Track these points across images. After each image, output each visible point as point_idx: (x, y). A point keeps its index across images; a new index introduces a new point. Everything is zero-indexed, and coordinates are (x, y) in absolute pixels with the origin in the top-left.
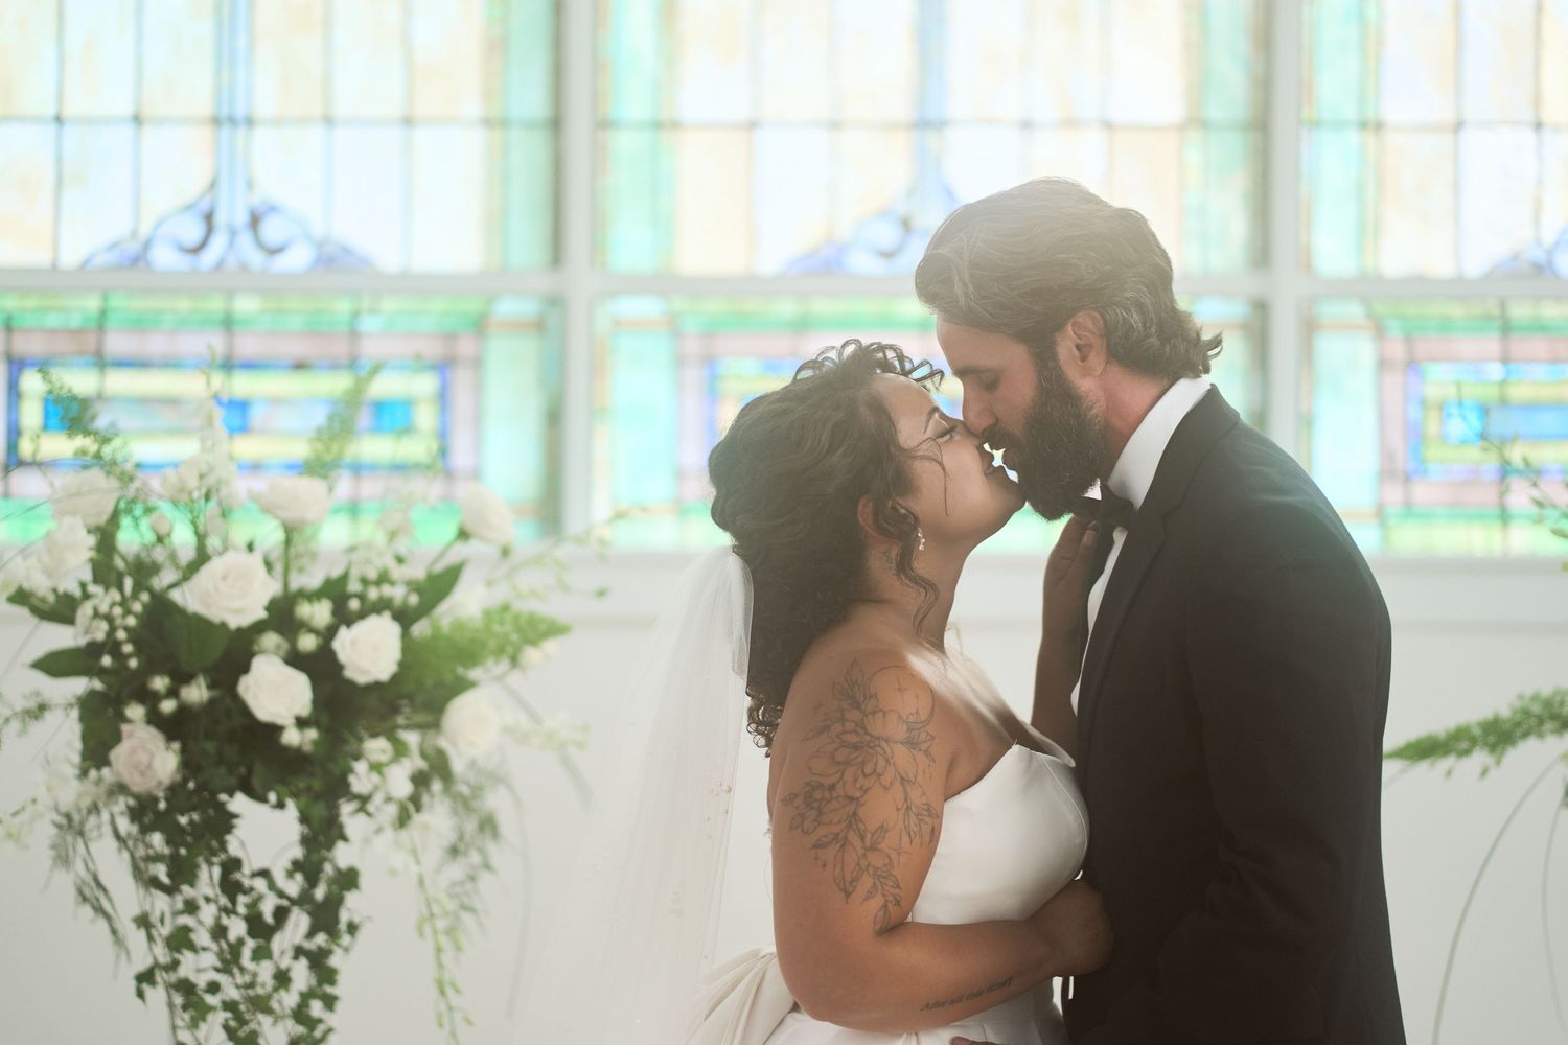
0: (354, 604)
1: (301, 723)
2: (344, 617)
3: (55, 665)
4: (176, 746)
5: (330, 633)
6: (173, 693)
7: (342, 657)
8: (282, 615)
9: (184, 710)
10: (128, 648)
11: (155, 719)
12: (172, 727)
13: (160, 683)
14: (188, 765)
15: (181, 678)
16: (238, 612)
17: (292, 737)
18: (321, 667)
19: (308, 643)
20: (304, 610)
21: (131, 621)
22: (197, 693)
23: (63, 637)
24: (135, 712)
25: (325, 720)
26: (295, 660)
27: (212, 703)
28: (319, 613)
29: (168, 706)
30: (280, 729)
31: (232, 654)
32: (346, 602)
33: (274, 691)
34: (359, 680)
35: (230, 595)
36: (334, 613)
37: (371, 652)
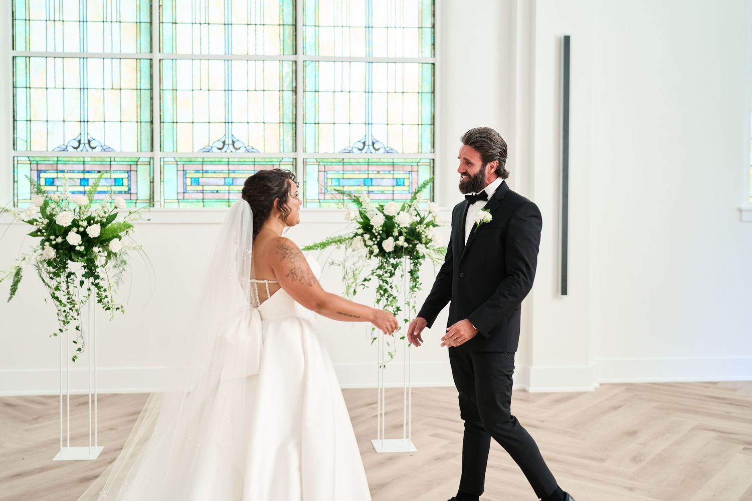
0: (92, 222)
1: (80, 245)
2: (89, 224)
3: (34, 234)
4: (55, 250)
5: (85, 228)
6: (55, 240)
7: (88, 233)
8: (75, 224)
9: (57, 244)
10: (44, 231)
11: (51, 245)
12: (55, 247)
13: (52, 237)
14: (57, 253)
15: (57, 237)
16: (66, 223)
17: (78, 248)
18: (84, 235)
19: (81, 229)
20: (81, 223)
21: (44, 226)
22: (59, 240)
23: (34, 228)
24: (47, 244)
25: (85, 246)
26: (78, 232)
27: (62, 242)
28: (85, 223)
29: (54, 243)
30: (76, 246)
31: (65, 232)
32: (90, 221)
33: (74, 239)
34: (92, 237)
35: (63, 220)
36: (88, 223)
37: (94, 231)
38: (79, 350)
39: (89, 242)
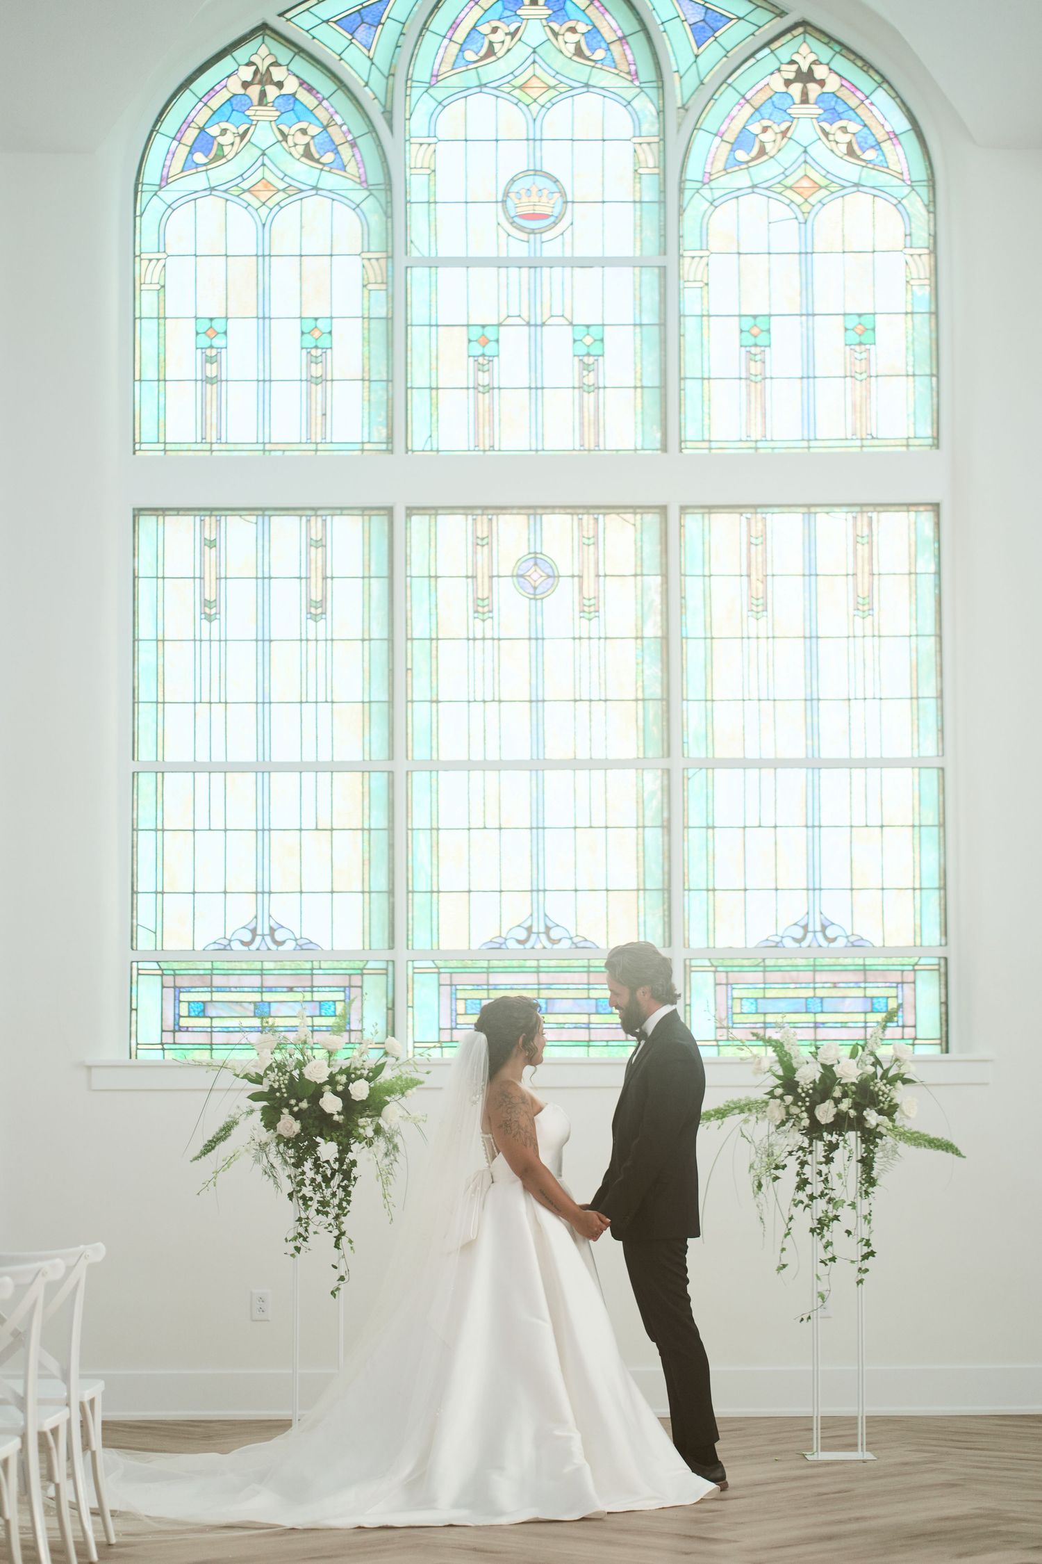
0: (353, 1076)
1: (339, 1113)
2: (350, 1081)
3: (255, 1097)
4: (299, 1121)
5: (347, 1085)
6: (297, 1105)
7: (351, 1092)
8: (332, 1080)
9: (300, 1110)
10: (283, 1091)
11: (292, 1113)
12: (297, 1116)
13: (293, 1102)
14: (303, 1129)
15: (299, 1100)
16: (318, 1078)
17: (336, 1118)
18: (345, 1095)
19: (340, 1088)
20: (338, 1078)
21: (286, 1081)
22: (304, 1105)
23: (257, 1088)
24: (286, 1111)
25: (346, 1113)
26: (336, 1093)
27: (310, 1107)
28: (343, 1079)
29: (296, 1109)
30: (333, 1115)
31: (317, 1092)
32: (351, 1074)
33: (331, 1104)
34: (357, 1100)
35: (317, 1072)
36: (348, 1078)
37: (360, 1090)
38: (342, 1278)
39: (351, 1107)
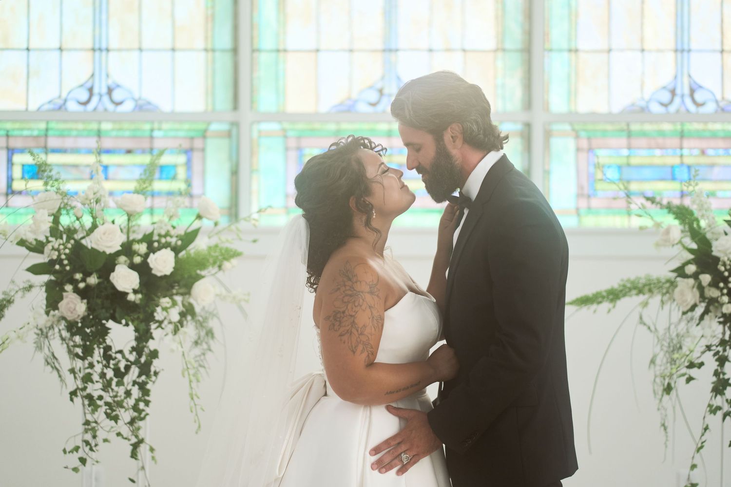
0: (156, 244)
1: (135, 292)
2: (151, 250)
3: (36, 270)
4: (85, 301)
5: (147, 256)
6: (84, 280)
7: (151, 266)
8: (127, 249)
9: (88, 287)
10: (66, 262)
11: (76, 290)
12: (84, 294)
13: (78, 276)
14: (90, 309)
15: (87, 274)
16: (110, 247)
17: (131, 297)
18: (143, 269)
19: (137, 260)
20: (136, 247)
21: (67, 251)
22: (93, 280)
24: (69, 287)
25: (144, 291)
26: (132, 266)
27: (99, 284)
28: (142, 248)
29: (82, 285)
30: (127, 294)
31: (107, 264)
32: (152, 244)
33: (125, 280)
34: (159, 274)
35: (107, 239)
36: (148, 248)
37: (163, 263)
39: (151, 285)
